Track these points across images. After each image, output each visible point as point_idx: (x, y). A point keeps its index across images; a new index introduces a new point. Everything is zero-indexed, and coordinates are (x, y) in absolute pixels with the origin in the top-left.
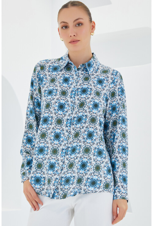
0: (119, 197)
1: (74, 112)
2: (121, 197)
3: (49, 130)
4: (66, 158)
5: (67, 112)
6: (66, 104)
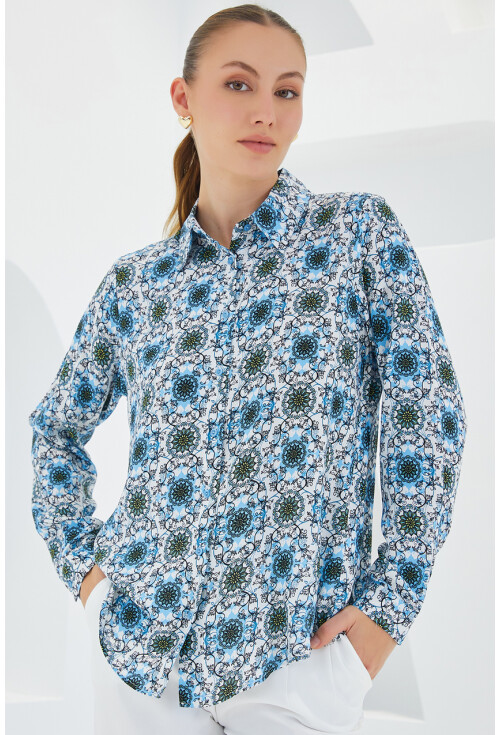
1: (231, 395)
5: (206, 397)
6: (202, 372)
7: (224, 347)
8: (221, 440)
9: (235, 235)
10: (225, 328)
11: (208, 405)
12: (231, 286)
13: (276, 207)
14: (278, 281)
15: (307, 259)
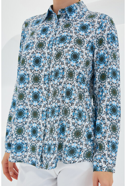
0: (105, 169)
1: (51, 66)
2: (106, 169)
3: (27, 90)
4: (48, 121)
5: (43, 66)
6: (43, 57)
7: (50, 49)
8: (49, 81)
9: (59, 13)
10: (51, 43)
11: (44, 69)
12: (55, 29)
13: (75, 8)
14: (70, 31)
15: (80, 27)
